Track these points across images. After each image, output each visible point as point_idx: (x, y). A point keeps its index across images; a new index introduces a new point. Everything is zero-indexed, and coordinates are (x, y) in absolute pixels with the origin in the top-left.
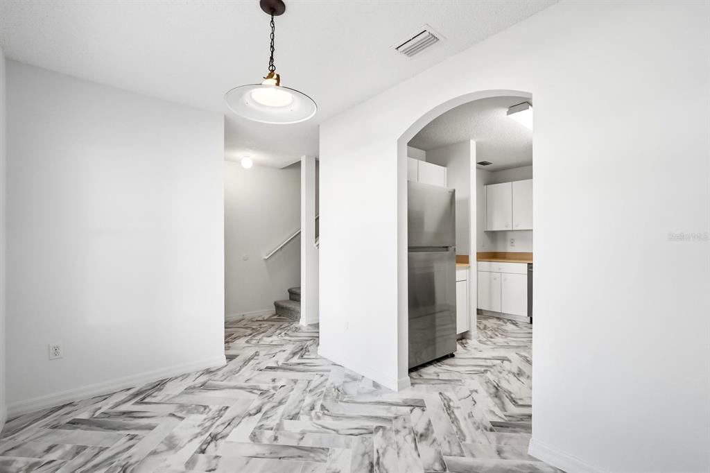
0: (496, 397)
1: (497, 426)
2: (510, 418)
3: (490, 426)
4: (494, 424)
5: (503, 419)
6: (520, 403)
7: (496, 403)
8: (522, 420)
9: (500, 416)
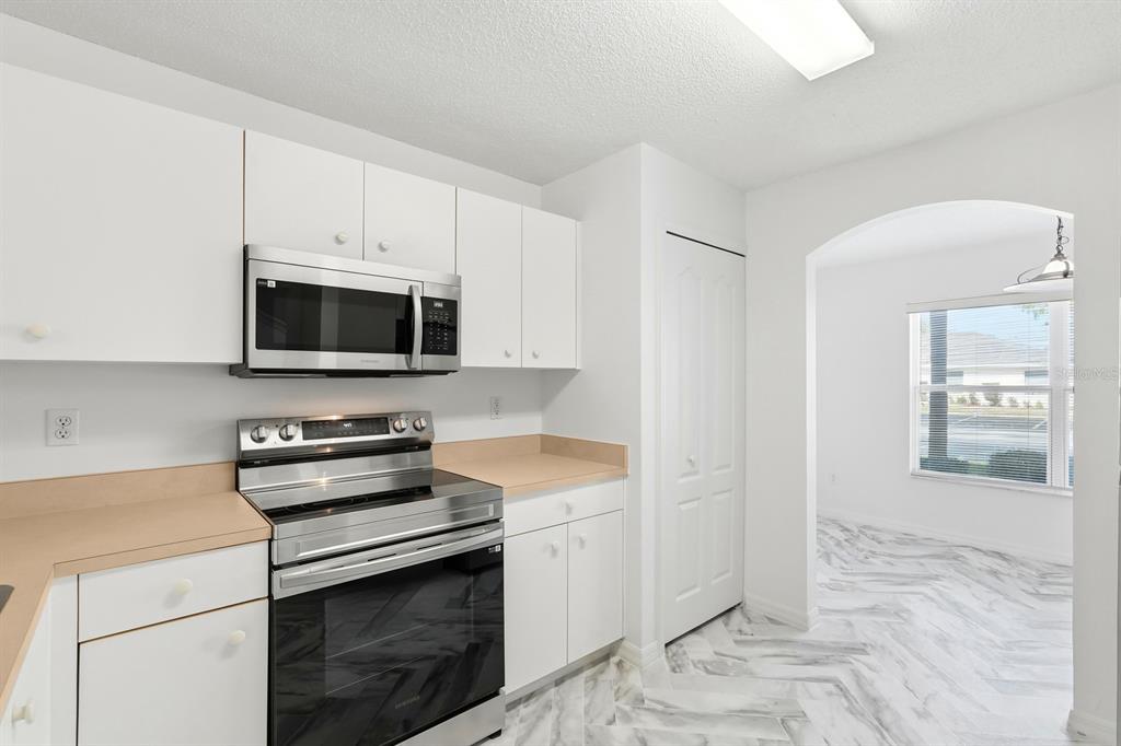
0: (875, 700)
1: (861, 649)
2: (844, 659)
3: (869, 649)
4: (863, 651)
5: (855, 659)
6: (830, 687)
7: (871, 685)
8: (827, 657)
9: (859, 662)
